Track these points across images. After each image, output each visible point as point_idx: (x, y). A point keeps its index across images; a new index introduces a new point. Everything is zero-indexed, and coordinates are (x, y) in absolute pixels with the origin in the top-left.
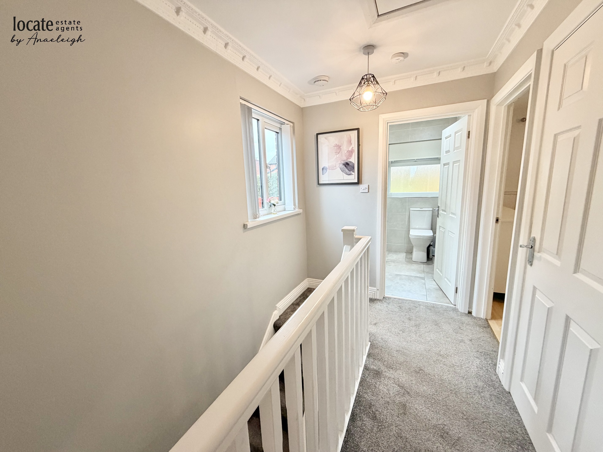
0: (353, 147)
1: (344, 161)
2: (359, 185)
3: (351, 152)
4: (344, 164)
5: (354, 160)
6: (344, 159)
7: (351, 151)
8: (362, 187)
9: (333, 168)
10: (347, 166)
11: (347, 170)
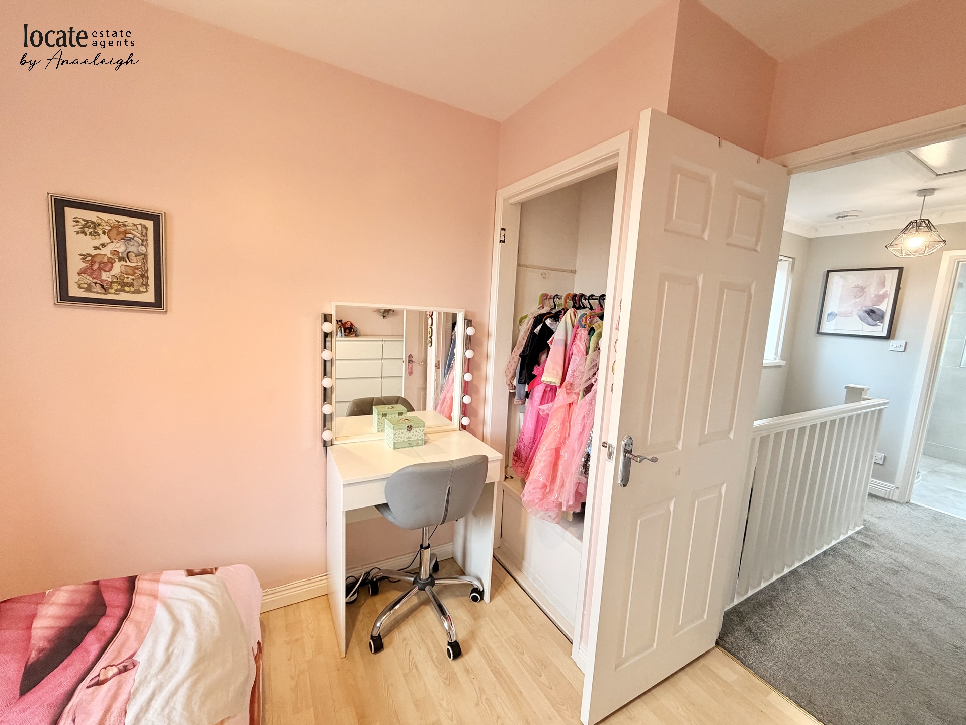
0: (887, 291)
1: (866, 307)
2: (889, 341)
3: (881, 298)
4: (866, 311)
5: (886, 307)
6: (869, 304)
7: (883, 296)
8: (892, 344)
9: (846, 315)
10: (871, 314)
11: (870, 320)
